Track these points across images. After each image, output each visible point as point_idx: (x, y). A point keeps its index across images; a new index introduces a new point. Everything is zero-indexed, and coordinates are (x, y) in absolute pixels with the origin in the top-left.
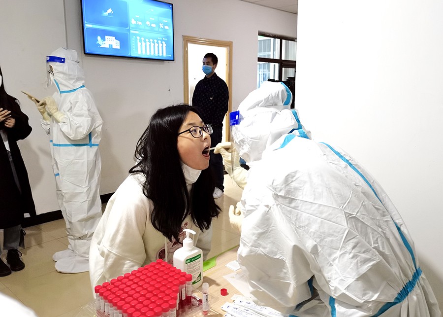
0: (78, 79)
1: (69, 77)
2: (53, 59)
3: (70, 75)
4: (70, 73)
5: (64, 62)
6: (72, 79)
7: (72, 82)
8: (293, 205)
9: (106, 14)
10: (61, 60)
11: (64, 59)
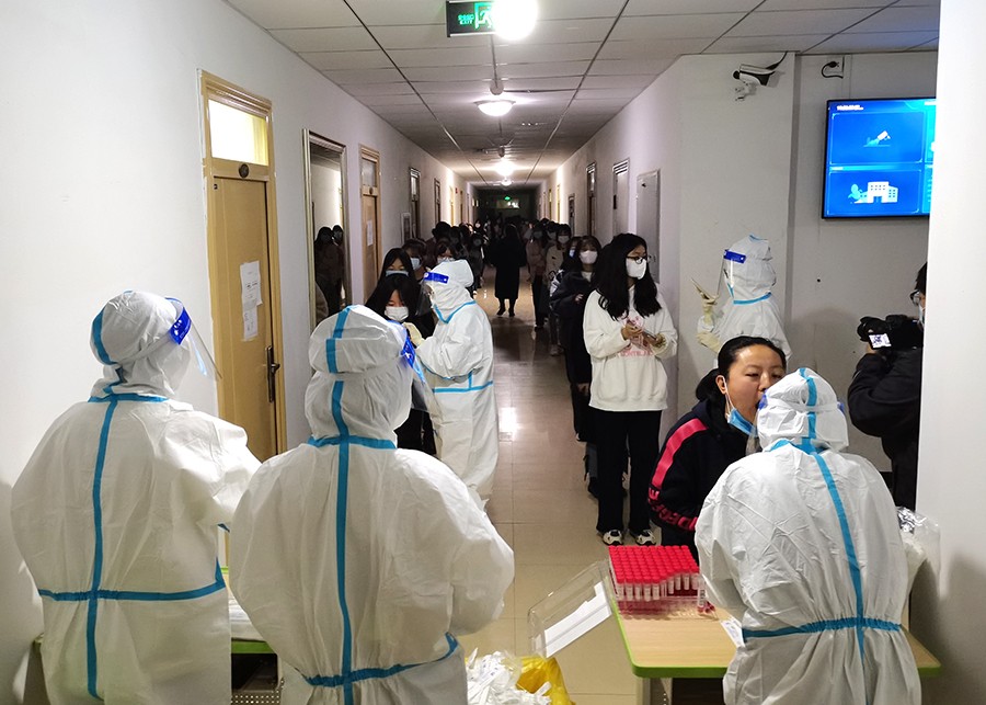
0: (760, 287)
1: (746, 282)
2: (730, 256)
3: (747, 280)
4: (749, 278)
5: (742, 262)
6: (749, 286)
7: (751, 289)
8: (741, 510)
9: (873, 143)
10: (740, 258)
11: (744, 257)
